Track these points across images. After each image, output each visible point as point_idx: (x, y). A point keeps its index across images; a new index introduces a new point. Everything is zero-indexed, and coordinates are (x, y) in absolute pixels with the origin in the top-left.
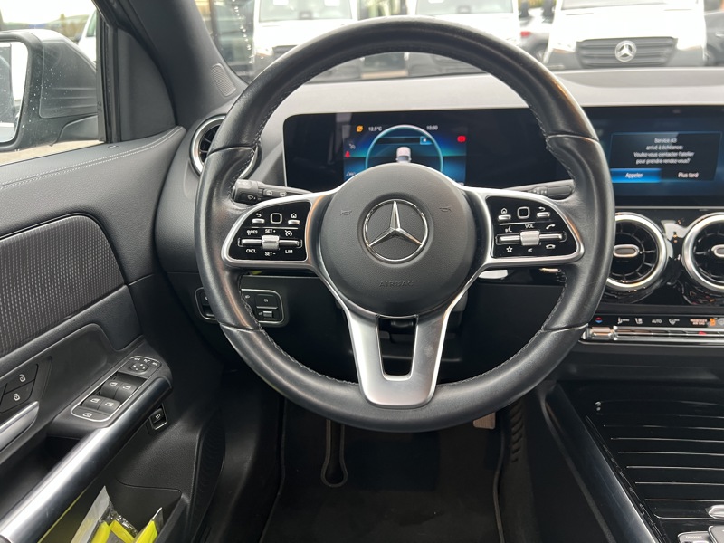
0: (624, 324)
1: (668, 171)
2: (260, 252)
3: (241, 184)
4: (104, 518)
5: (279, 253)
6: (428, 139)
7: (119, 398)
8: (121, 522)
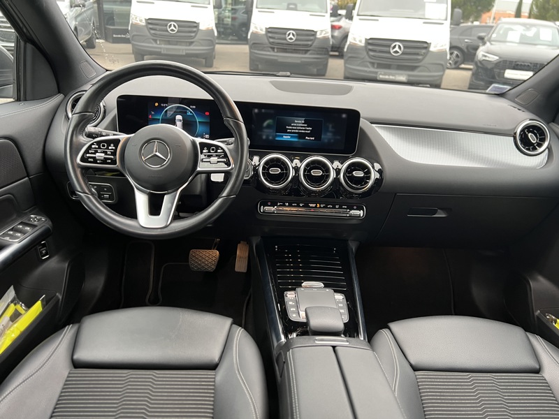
0: (280, 205)
1: (301, 136)
2: (95, 161)
3: (90, 128)
4: (12, 302)
5: (104, 161)
6: (191, 112)
7: (23, 232)
8: (21, 306)
